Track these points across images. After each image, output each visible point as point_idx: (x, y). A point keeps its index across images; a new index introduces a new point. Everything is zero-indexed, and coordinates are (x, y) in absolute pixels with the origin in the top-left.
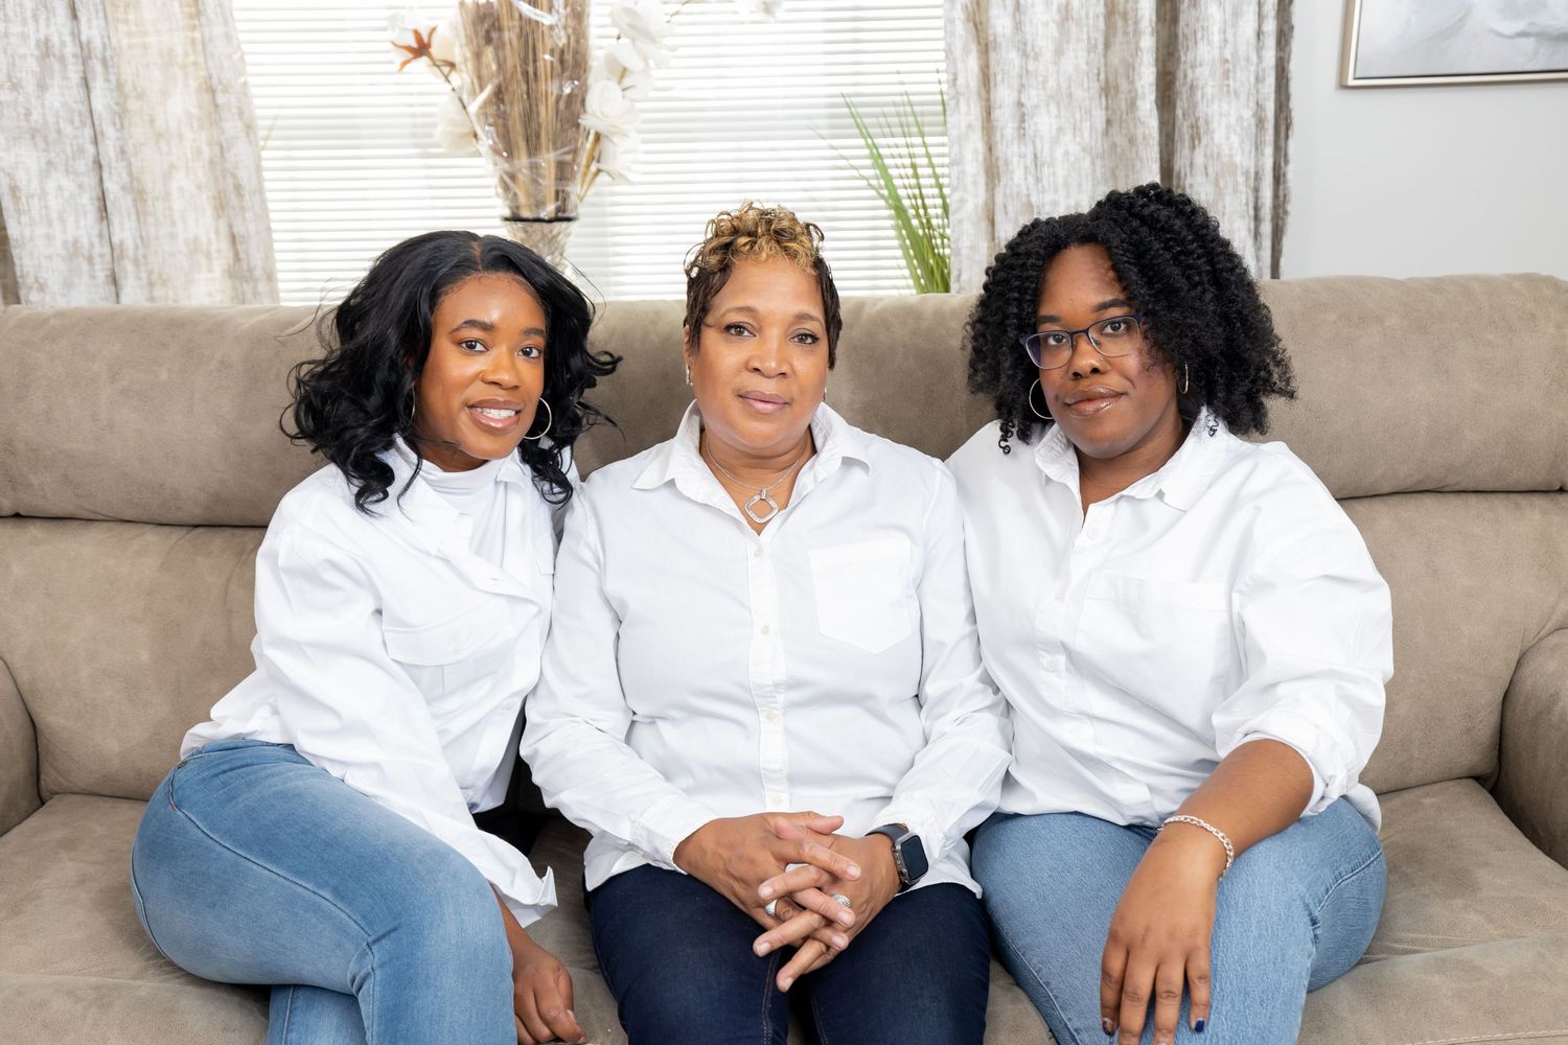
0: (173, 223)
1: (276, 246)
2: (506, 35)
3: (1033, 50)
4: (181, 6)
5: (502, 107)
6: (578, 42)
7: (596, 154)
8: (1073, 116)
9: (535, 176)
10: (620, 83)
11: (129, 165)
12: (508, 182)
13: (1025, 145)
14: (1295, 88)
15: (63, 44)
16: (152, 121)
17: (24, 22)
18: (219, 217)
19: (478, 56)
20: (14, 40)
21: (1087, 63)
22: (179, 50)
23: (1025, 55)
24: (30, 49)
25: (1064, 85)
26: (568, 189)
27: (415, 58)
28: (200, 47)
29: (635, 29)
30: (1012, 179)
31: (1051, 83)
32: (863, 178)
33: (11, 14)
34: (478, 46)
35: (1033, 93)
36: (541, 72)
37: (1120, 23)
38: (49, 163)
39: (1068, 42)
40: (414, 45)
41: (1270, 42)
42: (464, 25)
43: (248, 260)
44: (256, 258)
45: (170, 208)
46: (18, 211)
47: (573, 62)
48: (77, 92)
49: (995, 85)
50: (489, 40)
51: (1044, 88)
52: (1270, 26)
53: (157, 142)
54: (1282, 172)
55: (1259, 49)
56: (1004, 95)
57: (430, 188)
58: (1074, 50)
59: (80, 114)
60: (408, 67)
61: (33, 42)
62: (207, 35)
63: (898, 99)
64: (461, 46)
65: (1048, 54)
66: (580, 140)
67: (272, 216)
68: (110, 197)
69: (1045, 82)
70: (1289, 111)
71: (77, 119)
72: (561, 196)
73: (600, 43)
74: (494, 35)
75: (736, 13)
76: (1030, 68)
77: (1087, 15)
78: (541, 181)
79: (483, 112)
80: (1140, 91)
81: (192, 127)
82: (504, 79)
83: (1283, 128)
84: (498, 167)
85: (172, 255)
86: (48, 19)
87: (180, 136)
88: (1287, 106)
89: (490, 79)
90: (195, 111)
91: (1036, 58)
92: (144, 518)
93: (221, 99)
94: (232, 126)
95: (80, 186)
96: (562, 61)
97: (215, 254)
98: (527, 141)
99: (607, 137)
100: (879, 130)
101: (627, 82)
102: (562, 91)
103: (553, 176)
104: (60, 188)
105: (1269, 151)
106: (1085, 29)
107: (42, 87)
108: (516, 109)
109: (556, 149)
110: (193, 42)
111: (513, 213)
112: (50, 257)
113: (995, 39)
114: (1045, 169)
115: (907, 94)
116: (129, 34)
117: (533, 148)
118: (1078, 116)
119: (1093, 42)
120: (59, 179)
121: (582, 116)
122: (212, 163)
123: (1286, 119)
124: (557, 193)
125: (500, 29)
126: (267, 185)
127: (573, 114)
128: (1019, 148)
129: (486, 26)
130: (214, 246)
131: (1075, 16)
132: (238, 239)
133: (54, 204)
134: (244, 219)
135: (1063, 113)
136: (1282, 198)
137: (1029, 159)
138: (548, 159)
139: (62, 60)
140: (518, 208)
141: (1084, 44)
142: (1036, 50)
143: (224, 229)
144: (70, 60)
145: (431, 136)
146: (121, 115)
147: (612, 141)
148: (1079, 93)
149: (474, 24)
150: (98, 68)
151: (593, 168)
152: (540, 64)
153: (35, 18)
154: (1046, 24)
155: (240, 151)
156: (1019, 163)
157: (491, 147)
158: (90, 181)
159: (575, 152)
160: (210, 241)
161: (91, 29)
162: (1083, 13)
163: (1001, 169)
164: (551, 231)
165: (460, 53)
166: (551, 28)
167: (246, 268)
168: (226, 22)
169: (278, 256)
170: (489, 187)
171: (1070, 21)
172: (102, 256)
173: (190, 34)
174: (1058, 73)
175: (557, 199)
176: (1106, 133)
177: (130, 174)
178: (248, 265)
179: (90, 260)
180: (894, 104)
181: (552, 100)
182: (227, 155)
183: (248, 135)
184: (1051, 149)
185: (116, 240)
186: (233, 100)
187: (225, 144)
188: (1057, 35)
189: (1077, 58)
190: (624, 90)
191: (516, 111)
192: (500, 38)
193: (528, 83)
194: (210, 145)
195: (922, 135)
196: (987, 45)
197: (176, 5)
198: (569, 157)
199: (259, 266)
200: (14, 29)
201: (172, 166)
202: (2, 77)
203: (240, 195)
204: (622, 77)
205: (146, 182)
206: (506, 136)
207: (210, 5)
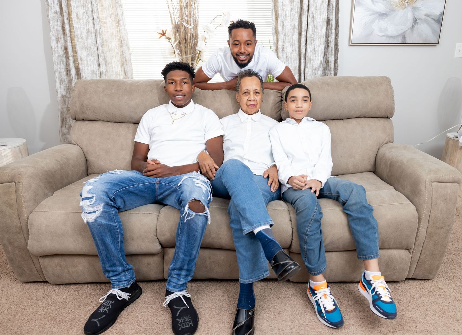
0: (113, 68)
1: (134, 72)
2: (181, 30)
4: (115, 23)
5: (180, 45)
6: (196, 32)
7: (199, 56)
11: (104, 55)
13: (284, 54)
15: (91, 30)
16: (109, 47)
17: (84, 25)
18: (122, 67)
19: (175, 35)
20: (82, 29)
22: (114, 33)
24: (85, 31)
27: (162, 36)
28: (119, 32)
29: (207, 30)
33: (81, 24)
34: (175, 32)
35: (286, 43)
36: (188, 38)
38: (88, 54)
39: (295, 33)
40: (162, 33)
41: (333, 34)
42: (173, 29)
45: (112, 65)
46: (82, 64)
47: (195, 36)
48: (94, 40)
49: (279, 41)
52: (333, 31)
53: (110, 51)
56: (280, 43)
59: (95, 44)
60: (161, 38)
61: (85, 29)
62: (120, 28)
64: (172, 33)
65: (291, 35)
66: (196, 52)
67: (133, 66)
68: (100, 61)
69: (290, 41)
71: (94, 45)
73: (201, 33)
74: (179, 30)
79: (176, 47)
81: (117, 48)
82: (181, 39)
83: (337, 52)
84: (179, 58)
86: (89, 24)
87: (114, 50)
88: (338, 48)
89: (178, 39)
90: (118, 45)
93: (123, 42)
94: (125, 48)
95: (94, 59)
96: (192, 36)
97: (121, 75)
98: (185, 52)
101: (206, 41)
102: (193, 42)
103: (190, 60)
104: (90, 59)
107: (87, 38)
109: (191, 54)
110: (117, 31)
112: (88, 73)
113: (279, 32)
116: (104, 29)
117: (186, 54)
120: (90, 57)
121: (197, 48)
122: (120, 56)
124: (191, 63)
126: (132, 59)
127: (195, 47)
129: (177, 28)
132: (126, 71)
133: (89, 63)
134: (127, 67)
135: (293, 47)
138: (189, 56)
139: (91, 33)
143: (123, 70)
144: (93, 33)
145: (165, 54)
146: (103, 45)
147: (203, 53)
149: (175, 28)
150: (99, 35)
151: (199, 59)
152: (188, 36)
153: (86, 24)
154: (290, 29)
155: (127, 53)
157: (177, 54)
158: (96, 58)
159: (195, 55)
160: (120, 72)
161: (97, 27)
165: (172, 35)
166: (191, 29)
168: (124, 26)
169: (134, 74)
172: (98, 73)
173: (117, 30)
177: (104, 57)
178: (128, 77)
179: (96, 74)
181: (190, 44)
182: (124, 53)
183: (128, 49)
184: (291, 55)
185: (101, 70)
186: (125, 42)
187: (123, 51)
190: (205, 43)
191: (183, 46)
193: (186, 40)
194: (120, 52)
196: (277, 33)
197: (114, 23)
198: (194, 56)
199: (130, 77)
200: (82, 26)
201: (112, 56)
202: (79, 36)
203: (126, 62)
204: (205, 40)
205: (107, 59)
206: (181, 51)
207: (121, 22)
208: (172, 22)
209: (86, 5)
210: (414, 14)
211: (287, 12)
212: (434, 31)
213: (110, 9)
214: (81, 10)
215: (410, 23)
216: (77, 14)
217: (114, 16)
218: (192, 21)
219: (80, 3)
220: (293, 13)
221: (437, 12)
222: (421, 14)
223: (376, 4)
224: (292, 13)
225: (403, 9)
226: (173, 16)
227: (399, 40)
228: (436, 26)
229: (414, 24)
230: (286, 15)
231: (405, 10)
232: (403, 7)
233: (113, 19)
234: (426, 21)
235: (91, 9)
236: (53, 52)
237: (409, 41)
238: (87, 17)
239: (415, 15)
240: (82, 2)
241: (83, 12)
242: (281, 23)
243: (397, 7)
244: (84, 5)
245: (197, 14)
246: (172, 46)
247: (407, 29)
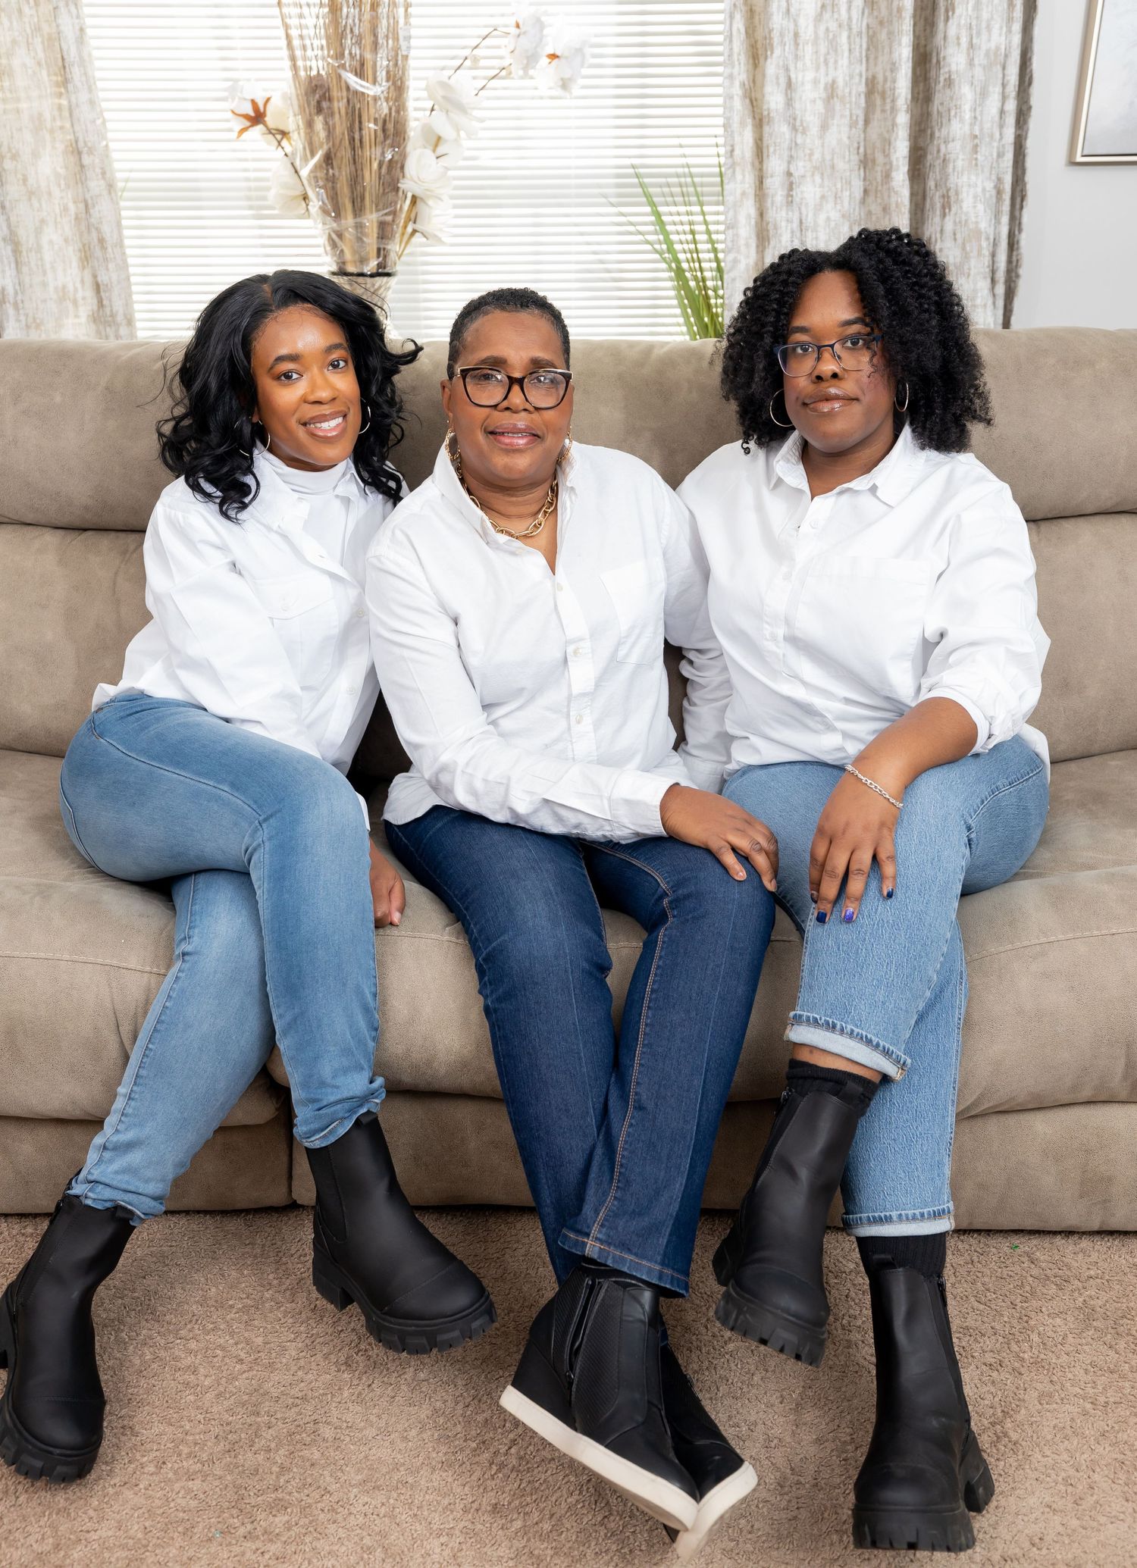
0: (45, 273)
1: (135, 297)
2: (336, 104)
3: (802, 125)
4: (49, 75)
5: (331, 171)
6: (398, 112)
7: (413, 216)
8: (835, 185)
9: (359, 235)
10: (434, 151)
11: (8, 219)
12: (335, 241)
13: (792, 211)
14: (1030, 163)
16: (25, 180)
18: (84, 268)
19: (310, 124)
21: (849, 138)
22: (47, 116)
23: (794, 129)
25: (828, 157)
26: (389, 247)
27: (250, 126)
28: (66, 114)
29: (448, 101)
30: (780, 242)
31: (817, 156)
32: (648, 242)
34: (310, 115)
35: (801, 164)
36: (366, 139)
37: (878, 102)
39: (832, 118)
40: (252, 114)
41: (1011, 120)
42: (297, 96)
43: (111, 306)
44: (118, 306)
45: (42, 259)
47: (394, 132)
49: (768, 156)
50: (319, 110)
51: (810, 160)
52: (1011, 106)
53: (30, 199)
54: (1016, 240)
55: (1001, 127)
56: (775, 165)
57: (264, 246)
58: (838, 125)
60: (245, 135)
62: (73, 100)
63: (680, 170)
64: (295, 115)
65: (814, 130)
66: (399, 203)
69: (811, 155)
70: (1024, 184)
72: (382, 252)
73: (417, 115)
74: (325, 105)
75: (536, 89)
76: (799, 141)
77: (850, 93)
78: (365, 239)
79: (314, 177)
80: (895, 163)
81: (59, 186)
82: (333, 145)
83: (1018, 200)
84: (328, 227)
85: (44, 301)
87: (50, 194)
88: (1023, 180)
89: (321, 146)
90: (62, 171)
91: (804, 133)
92: (43, 522)
93: (87, 160)
94: (96, 185)
96: (384, 130)
97: (81, 302)
98: (353, 202)
99: (422, 199)
100: (663, 199)
101: (440, 150)
102: (384, 157)
103: (375, 235)
105: (1005, 219)
106: (848, 106)
108: (344, 173)
109: (377, 210)
110: (60, 108)
111: (340, 268)
113: (769, 114)
114: (809, 234)
115: (688, 166)
117: (358, 210)
118: (839, 186)
119: (854, 118)
121: (401, 181)
122: (76, 218)
123: (1022, 191)
124: (379, 250)
125: (330, 100)
126: (127, 240)
127: (392, 179)
128: (787, 214)
129: (317, 96)
130: (80, 294)
131: (840, 93)
132: (102, 287)
134: (107, 269)
135: (826, 183)
136: (1014, 264)
137: (796, 224)
138: (371, 219)
140: (344, 263)
141: (846, 121)
142: (805, 125)
143: (88, 279)
145: (265, 198)
147: (427, 204)
148: (841, 165)
149: (306, 94)
151: (409, 229)
152: (365, 132)
154: (814, 101)
155: (102, 209)
156: (787, 227)
157: (320, 208)
159: (394, 213)
160: (76, 290)
162: (847, 90)
163: (771, 233)
164: (374, 285)
165: (293, 122)
166: (376, 99)
167: (108, 313)
168: (90, 90)
170: (318, 246)
171: (835, 99)
173: (58, 101)
174: (823, 146)
175: (378, 256)
176: (863, 201)
177: (9, 226)
178: (112, 311)
180: (678, 176)
181: (375, 165)
182: (91, 211)
183: (110, 193)
184: (815, 215)
186: (97, 161)
187: (90, 202)
188: (823, 111)
189: (840, 132)
190: (437, 158)
191: (343, 174)
192: (329, 108)
193: (354, 149)
194: (75, 202)
195: (701, 204)
196: (761, 120)
197: (44, 73)
198: (389, 218)
199: (121, 312)
201: (43, 221)
203: (103, 248)
204: (436, 146)
205: (22, 233)
206: (334, 197)
207: (76, 73)
208: (294, 67)
211: (802, 22)
213: (26, 10)
217: (43, 43)
218: (383, 62)
220: (827, 29)
224: (822, 28)
226: (296, 43)
230: (796, 35)
233: (41, 55)
242: (782, 73)
245: (401, 34)
246: (296, 172)
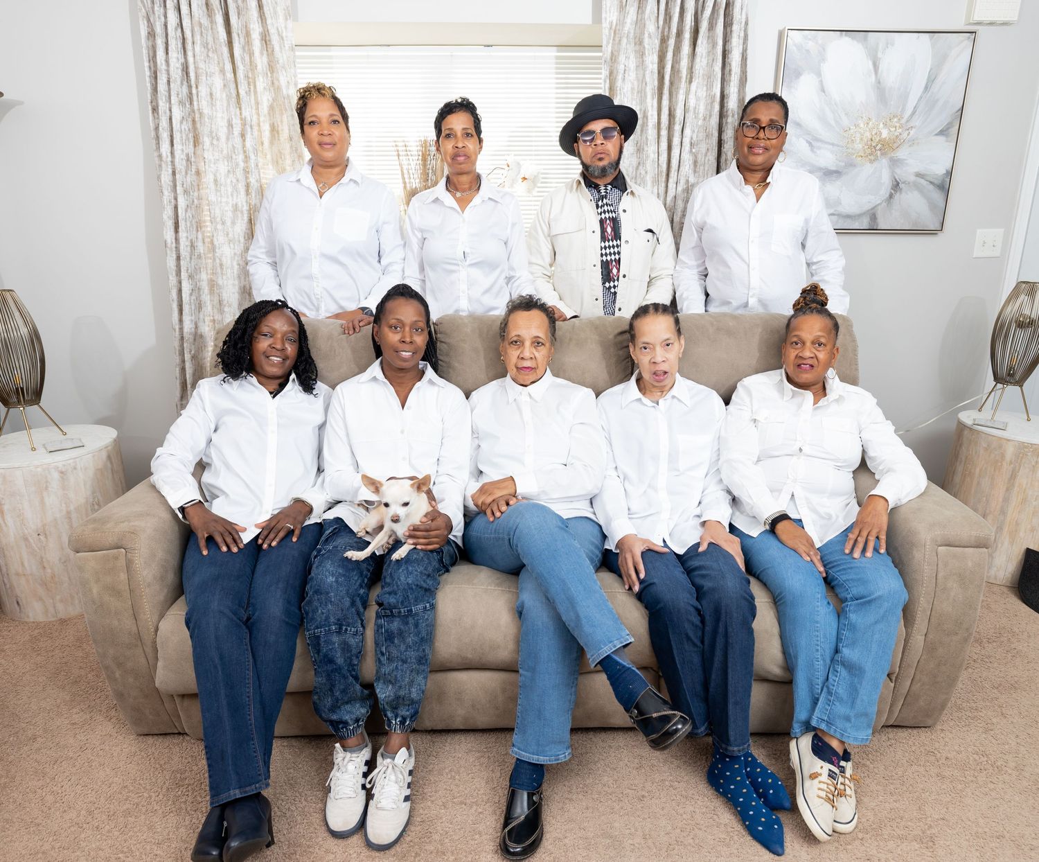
17: (228, 197)
20: (223, 204)
24: (229, 208)
33: (223, 194)
46: (222, 274)
61: (230, 205)
86: (237, 196)
107: (233, 223)
139: (242, 212)
153: (232, 195)
200: (224, 200)
202: (218, 219)
208: (405, 183)
209: (234, 157)
210: (893, 172)
212: (933, 206)
214: (223, 168)
215: (885, 191)
216: (215, 176)
219: (222, 153)
221: (940, 170)
222: (907, 173)
223: (818, 152)
225: (871, 162)
227: (865, 223)
228: (938, 196)
229: (893, 192)
231: (876, 164)
232: (872, 158)
234: (916, 186)
235: (242, 165)
236: (168, 252)
237: (882, 225)
238: (234, 181)
239: (896, 173)
240: (225, 152)
241: (226, 171)
243: (860, 158)
244: (229, 158)
247: (879, 202)
